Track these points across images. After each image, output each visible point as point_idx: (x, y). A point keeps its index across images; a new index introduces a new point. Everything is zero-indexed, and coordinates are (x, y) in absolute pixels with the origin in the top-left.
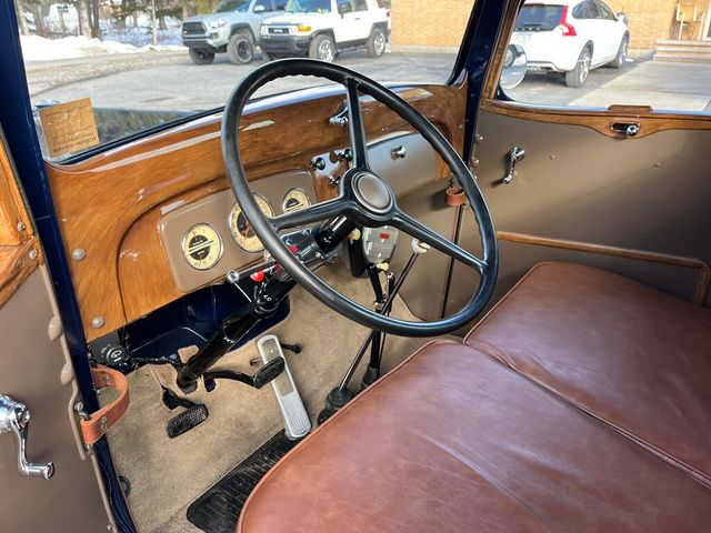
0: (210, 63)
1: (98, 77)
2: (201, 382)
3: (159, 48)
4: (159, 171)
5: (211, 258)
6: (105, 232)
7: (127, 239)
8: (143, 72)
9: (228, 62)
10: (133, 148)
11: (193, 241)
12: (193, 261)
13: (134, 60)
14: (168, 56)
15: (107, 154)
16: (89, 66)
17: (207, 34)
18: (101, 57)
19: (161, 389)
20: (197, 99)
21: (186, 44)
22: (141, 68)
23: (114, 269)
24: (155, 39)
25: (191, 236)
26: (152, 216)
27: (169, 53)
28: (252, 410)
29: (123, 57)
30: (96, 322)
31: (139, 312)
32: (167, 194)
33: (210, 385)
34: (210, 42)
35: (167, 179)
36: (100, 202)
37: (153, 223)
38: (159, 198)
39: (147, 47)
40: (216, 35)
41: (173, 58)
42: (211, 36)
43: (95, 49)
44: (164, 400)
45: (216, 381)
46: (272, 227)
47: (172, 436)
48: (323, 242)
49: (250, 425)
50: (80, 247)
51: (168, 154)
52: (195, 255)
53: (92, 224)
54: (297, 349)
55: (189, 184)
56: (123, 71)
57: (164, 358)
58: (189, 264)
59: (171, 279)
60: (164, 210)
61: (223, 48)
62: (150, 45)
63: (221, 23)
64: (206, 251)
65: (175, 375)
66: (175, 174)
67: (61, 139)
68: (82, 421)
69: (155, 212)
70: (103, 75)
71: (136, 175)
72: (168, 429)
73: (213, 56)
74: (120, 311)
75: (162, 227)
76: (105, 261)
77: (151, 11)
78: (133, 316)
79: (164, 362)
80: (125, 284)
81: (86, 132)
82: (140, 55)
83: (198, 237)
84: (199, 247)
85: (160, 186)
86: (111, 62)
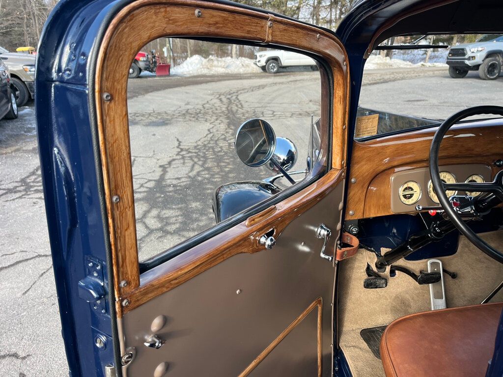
0: (463, 77)
1: (382, 83)
2: (388, 268)
3: (428, 64)
4: (399, 151)
5: (412, 200)
6: (367, 173)
7: (375, 179)
8: (411, 81)
9: (478, 77)
10: (390, 138)
11: (406, 189)
12: (403, 199)
13: (408, 73)
14: (433, 71)
15: (378, 139)
16: (379, 75)
17: (466, 57)
18: (387, 69)
19: (366, 264)
20: (444, 102)
21: (448, 63)
22: (411, 78)
23: (365, 192)
24: (427, 59)
25: (406, 186)
26: (389, 171)
27: (434, 68)
28: (413, 299)
29: (401, 70)
30: (351, 212)
31: (370, 215)
32: (399, 162)
33: (392, 273)
34: (467, 62)
35: (402, 155)
36: (369, 160)
37: (389, 175)
38: (396, 163)
39: (420, 64)
40: (473, 57)
41: (436, 72)
42: (469, 59)
43: (385, 64)
44: (366, 270)
45: (397, 272)
46: (443, 187)
47: (365, 287)
48: (479, 207)
49: (409, 306)
50: (355, 178)
51: (406, 143)
52: (405, 196)
53: (362, 169)
54: (454, 276)
55: (412, 160)
56: (399, 80)
57: (373, 249)
58: (400, 199)
59: (389, 204)
60: (396, 170)
61: (476, 67)
62: (422, 63)
63: (480, 49)
64: (411, 195)
65: (376, 260)
66: (406, 154)
67: (361, 131)
68: (338, 249)
69: (391, 170)
70: (385, 82)
71: (388, 151)
72: (365, 282)
73: (467, 72)
74: (362, 211)
75: (392, 178)
76: (363, 186)
77: (430, 39)
78: (367, 216)
79: (372, 251)
80: (367, 200)
81: (372, 129)
82: (414, 70)
83: (409, 187)
84: (407, 192)
85: (399, 158)
86: (393, 73)
